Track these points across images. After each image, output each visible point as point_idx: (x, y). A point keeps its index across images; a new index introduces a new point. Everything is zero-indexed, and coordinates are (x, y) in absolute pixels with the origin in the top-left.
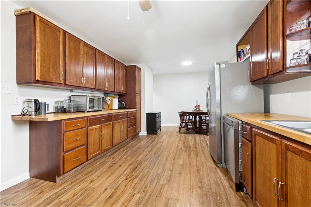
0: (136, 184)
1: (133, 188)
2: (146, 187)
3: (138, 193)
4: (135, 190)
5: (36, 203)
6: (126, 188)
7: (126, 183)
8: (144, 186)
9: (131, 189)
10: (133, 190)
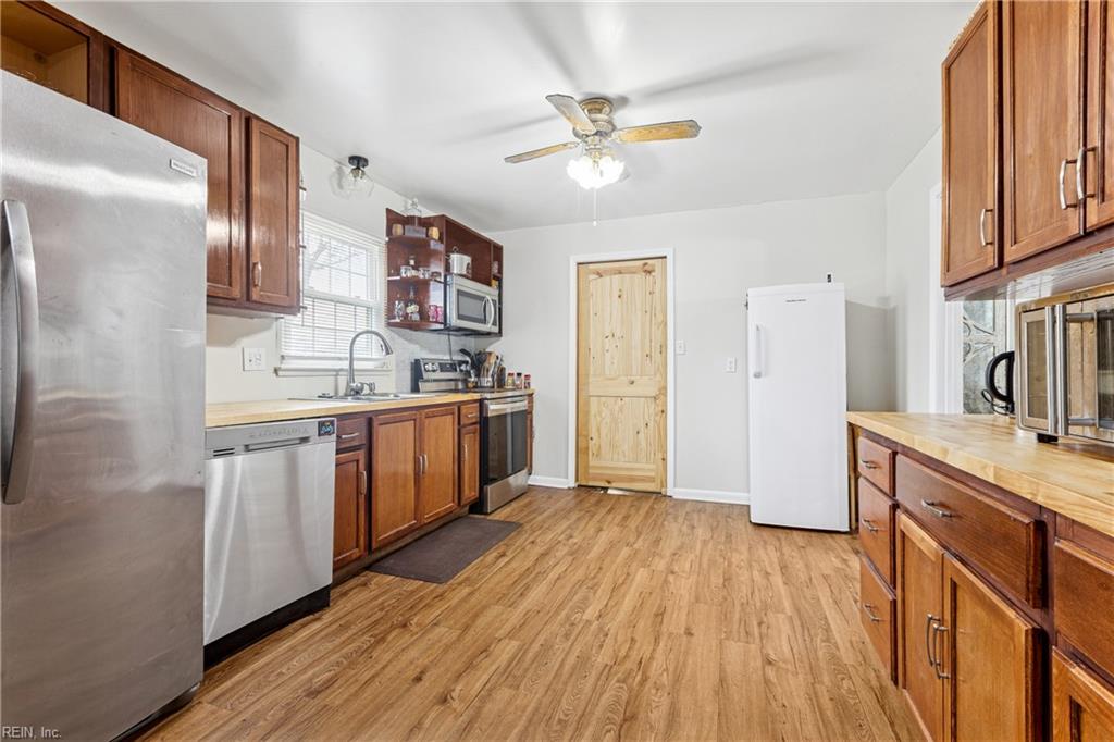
0: (601, 646)
1: (607, 635)
2: (567, 636)
3: (587, 621)
4: (601, 628)
5: (833, 612)
6: (629, 636)
7: (639, 650)
8: (573, 637)
9: (612, 631)
10: (606, 629)
